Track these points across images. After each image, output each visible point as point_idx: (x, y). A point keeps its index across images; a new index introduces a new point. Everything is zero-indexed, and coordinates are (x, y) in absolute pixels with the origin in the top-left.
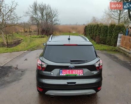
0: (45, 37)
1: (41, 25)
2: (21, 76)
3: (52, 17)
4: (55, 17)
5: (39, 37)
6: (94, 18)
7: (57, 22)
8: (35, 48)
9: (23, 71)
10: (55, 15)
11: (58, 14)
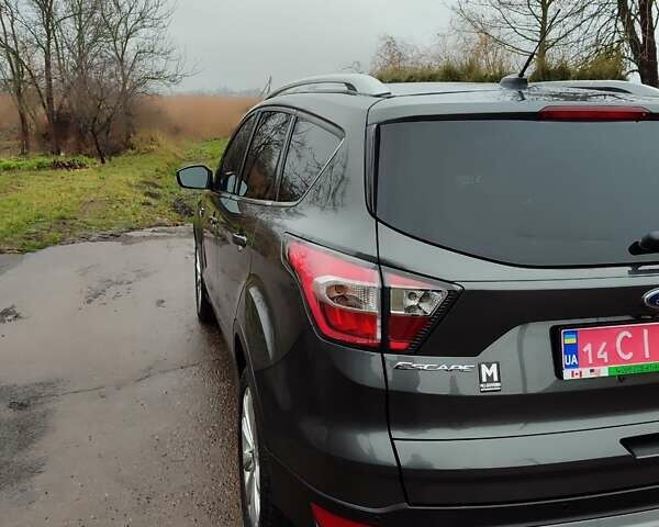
0: (82, 166)
1: (43, 83)
2: (22, 446)
3: (121, 32)
4: (143, 32)
5: (40, 167)
6: (390, 43)
7: (160, 64)
8: (48, 236)
9: (21, 399)
10: (142, 17)
11: (162, 11)
